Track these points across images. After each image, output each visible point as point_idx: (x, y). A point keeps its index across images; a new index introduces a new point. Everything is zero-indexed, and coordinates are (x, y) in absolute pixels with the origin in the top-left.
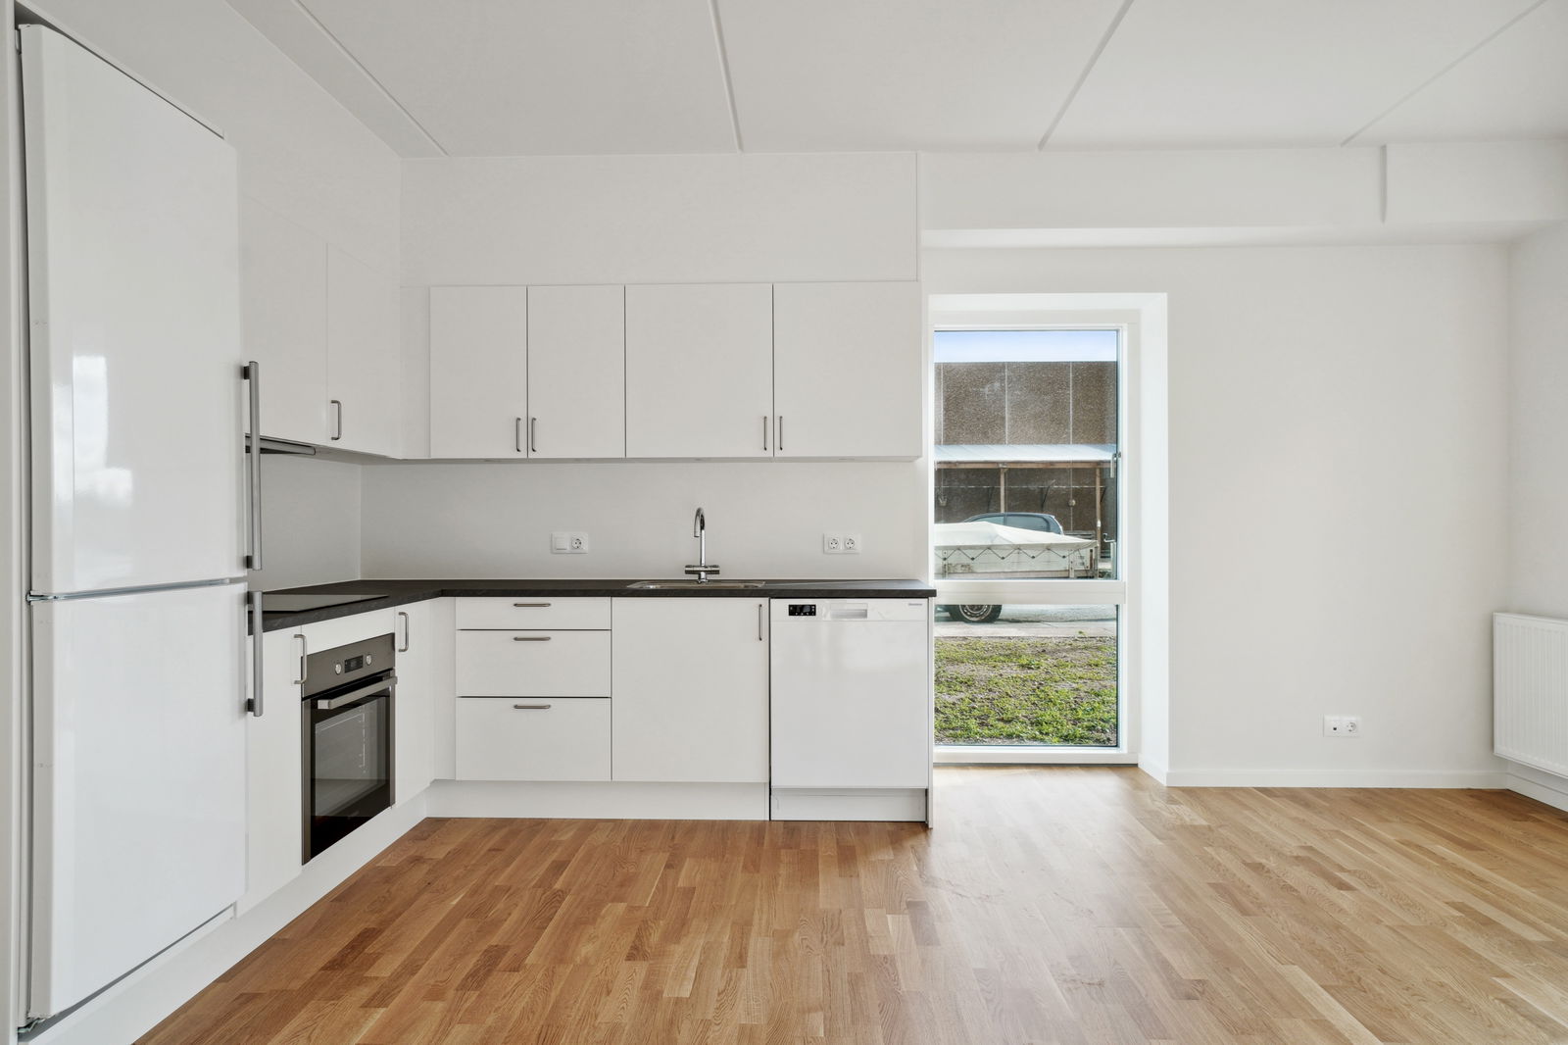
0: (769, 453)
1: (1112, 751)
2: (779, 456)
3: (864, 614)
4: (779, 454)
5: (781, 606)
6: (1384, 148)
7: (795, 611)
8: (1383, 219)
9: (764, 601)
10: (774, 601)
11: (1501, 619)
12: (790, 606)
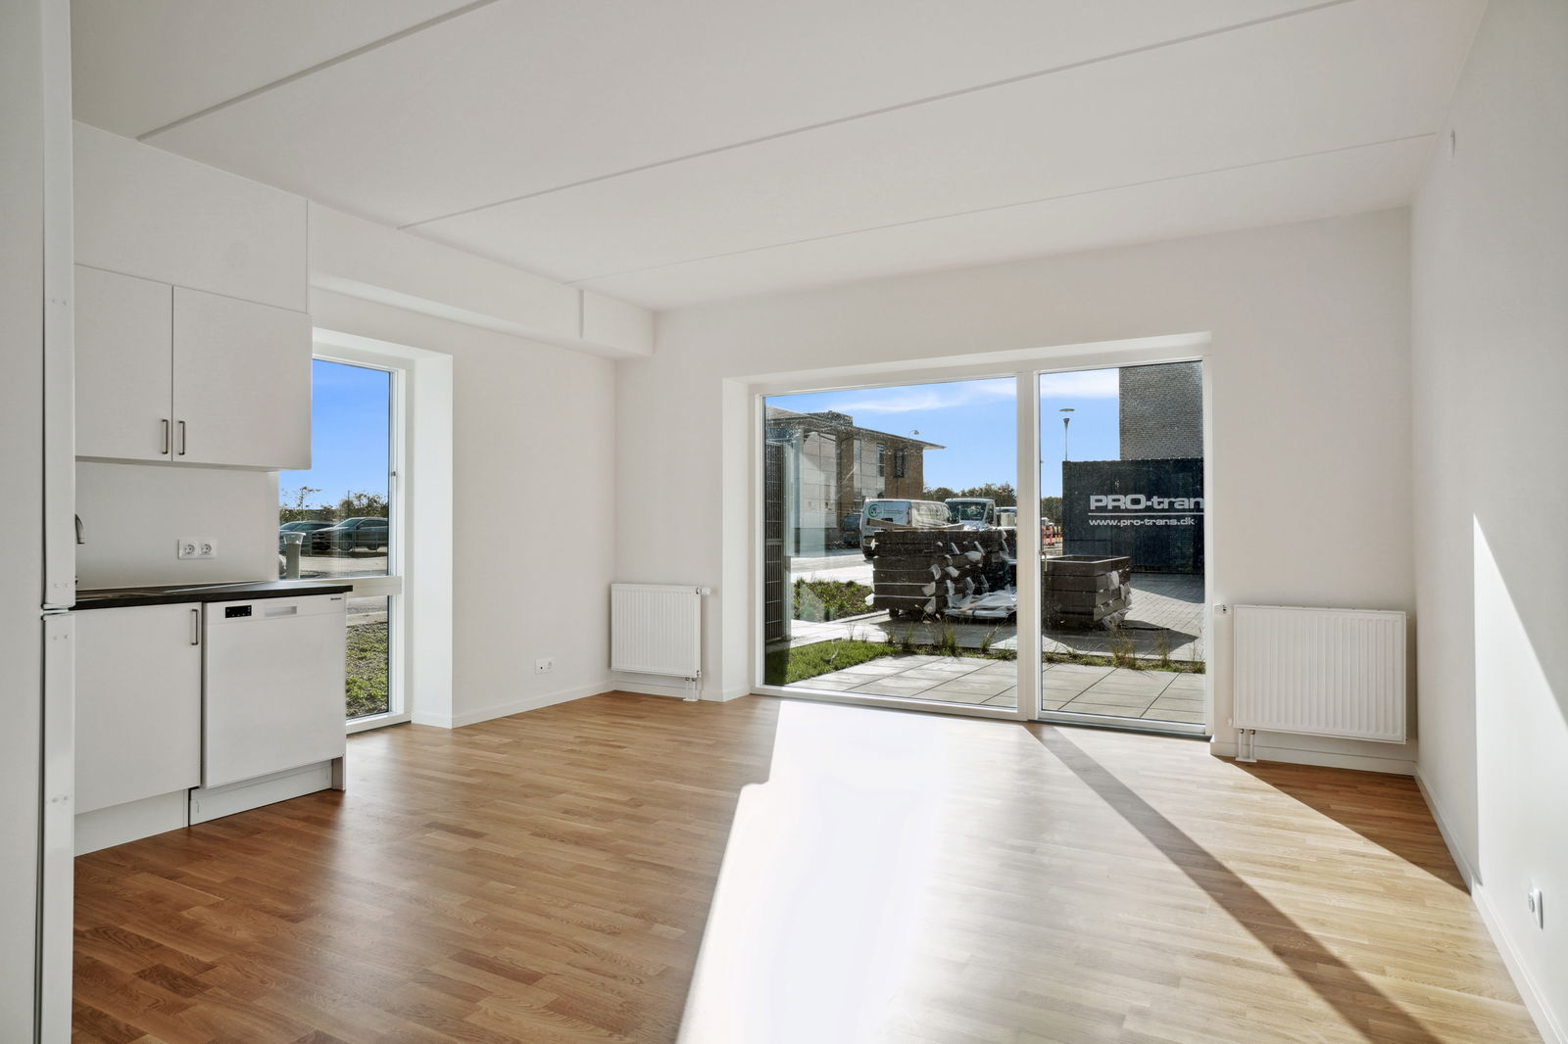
0: (167, 458)
1: (384, 716)
2: (179, 460)
3: (294, 610)
4: (177, 458)
5: (216, 610)
6: (581, 292)
7: (231, 613)
8: (581, 335)
9: (197, 606)
10: (210, 606)
11: (614, 587)
12: (227, 608)
